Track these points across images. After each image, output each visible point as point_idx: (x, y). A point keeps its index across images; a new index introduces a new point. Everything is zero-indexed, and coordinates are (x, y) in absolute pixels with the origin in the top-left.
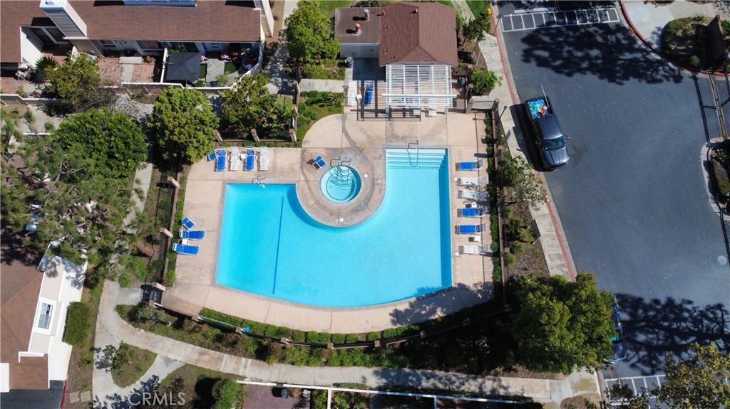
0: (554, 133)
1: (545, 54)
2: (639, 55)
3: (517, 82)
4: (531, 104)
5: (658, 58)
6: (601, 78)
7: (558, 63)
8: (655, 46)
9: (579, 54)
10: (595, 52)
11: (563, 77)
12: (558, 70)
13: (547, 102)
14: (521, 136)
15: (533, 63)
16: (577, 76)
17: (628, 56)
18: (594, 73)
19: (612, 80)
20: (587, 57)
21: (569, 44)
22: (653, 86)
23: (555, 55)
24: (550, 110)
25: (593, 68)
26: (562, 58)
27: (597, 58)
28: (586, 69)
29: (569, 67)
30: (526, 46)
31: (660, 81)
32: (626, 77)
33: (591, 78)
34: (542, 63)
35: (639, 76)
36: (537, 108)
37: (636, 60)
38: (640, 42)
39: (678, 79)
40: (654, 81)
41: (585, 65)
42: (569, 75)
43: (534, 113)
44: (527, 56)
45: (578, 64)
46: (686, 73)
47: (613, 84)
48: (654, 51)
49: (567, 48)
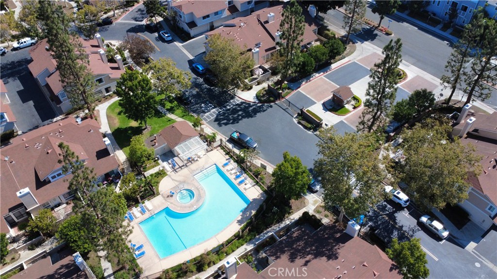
0: (247, 138)
1: (225, 121)
2: (254, 107)
3: (222, 134)
4: (232, 135)
5: (261, 104)
6: (248, 118)
7: (231, 121)
8: (257, 102)
9: (236, 116)
10: (240, 113)
11: (236, 124)
12: (233, 123)
13: (237, 132)
14: (236, 147)
15: (223, 126)
16: (240, 122)
17: (251, 109)
18: (245, 118)
19: (252, 117)
20: (239, 115)
21: (230, 115)
22: (265, 112)
23: (229, 120)
24: (240, 133)
25: (243, 117)
26: (231, 120)
27: (242, 114)
28: (242, 118)
29: (236, 121)
30: (217, 122)
31: (266, 110)
32: (255, 114)
33: (245, 120)
34: (226, 124)
35: (259, 112)
36: (235, 135)
37: (254, 108)
38: (252, 103)
39: (271, 107)
40: (264, 111)
41: (240, 117)
42: (238, 122)
43: (235, 137)
44: (220, 125)
45: (238, 119)
46: (272, 104)
47: (253, 118)
48: (258, 103)
49: (230, 116)
